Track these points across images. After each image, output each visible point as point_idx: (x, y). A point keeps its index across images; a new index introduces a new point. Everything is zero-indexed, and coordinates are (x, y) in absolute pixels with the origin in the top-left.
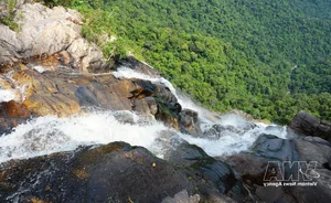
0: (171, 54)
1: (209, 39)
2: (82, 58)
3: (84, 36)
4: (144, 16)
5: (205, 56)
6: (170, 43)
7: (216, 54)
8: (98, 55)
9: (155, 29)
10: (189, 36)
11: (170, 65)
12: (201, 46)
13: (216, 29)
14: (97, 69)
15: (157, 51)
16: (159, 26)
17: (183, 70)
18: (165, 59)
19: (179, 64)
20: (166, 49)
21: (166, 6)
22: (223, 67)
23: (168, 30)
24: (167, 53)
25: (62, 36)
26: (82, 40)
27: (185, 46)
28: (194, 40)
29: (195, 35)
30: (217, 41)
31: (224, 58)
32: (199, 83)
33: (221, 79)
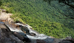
0: (46, 28)
1: (57, 23)
2: (9, 21)
3: (11, 17)
4: (39, 18)
5: (56, 28)
6: (46, 24)
7: (59, 27)
8: (13, 20)
9: (42, 21)
10: (51, 22)
11: (46, 30)
12: (55, 25)
13: (59, 20)
14: (12, 23)
15: (42, 27)
16: (43, 20)
17: (50, 32)
18: (45, 29)
19: (48, 30)
20: (45, 26)
21: (45, 15)
22: (61, 31)
23: (45, 21)
24: (45, 27)
25: (7, 17)
26: (10, 18)
27: (50, 25)
28: (53, 24)
29: (53, 22)
30: (59, 24)
31: (62, 28)
32: (54, 35)
33: (61, 34)
